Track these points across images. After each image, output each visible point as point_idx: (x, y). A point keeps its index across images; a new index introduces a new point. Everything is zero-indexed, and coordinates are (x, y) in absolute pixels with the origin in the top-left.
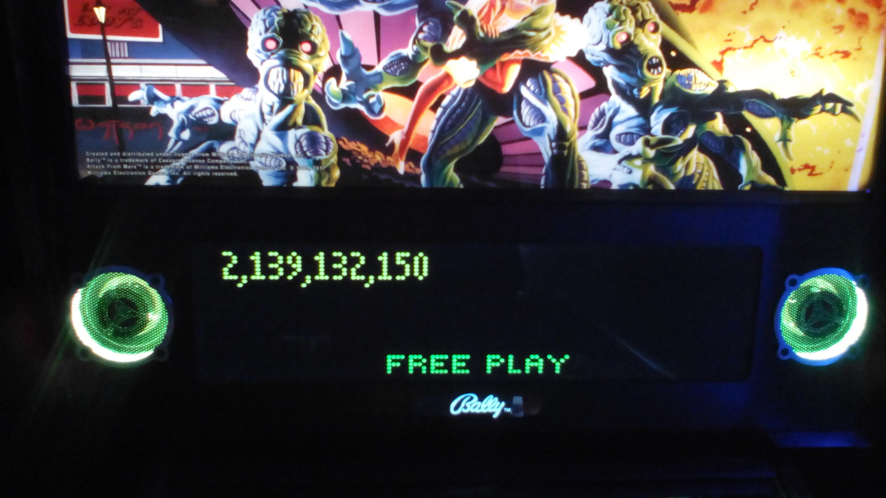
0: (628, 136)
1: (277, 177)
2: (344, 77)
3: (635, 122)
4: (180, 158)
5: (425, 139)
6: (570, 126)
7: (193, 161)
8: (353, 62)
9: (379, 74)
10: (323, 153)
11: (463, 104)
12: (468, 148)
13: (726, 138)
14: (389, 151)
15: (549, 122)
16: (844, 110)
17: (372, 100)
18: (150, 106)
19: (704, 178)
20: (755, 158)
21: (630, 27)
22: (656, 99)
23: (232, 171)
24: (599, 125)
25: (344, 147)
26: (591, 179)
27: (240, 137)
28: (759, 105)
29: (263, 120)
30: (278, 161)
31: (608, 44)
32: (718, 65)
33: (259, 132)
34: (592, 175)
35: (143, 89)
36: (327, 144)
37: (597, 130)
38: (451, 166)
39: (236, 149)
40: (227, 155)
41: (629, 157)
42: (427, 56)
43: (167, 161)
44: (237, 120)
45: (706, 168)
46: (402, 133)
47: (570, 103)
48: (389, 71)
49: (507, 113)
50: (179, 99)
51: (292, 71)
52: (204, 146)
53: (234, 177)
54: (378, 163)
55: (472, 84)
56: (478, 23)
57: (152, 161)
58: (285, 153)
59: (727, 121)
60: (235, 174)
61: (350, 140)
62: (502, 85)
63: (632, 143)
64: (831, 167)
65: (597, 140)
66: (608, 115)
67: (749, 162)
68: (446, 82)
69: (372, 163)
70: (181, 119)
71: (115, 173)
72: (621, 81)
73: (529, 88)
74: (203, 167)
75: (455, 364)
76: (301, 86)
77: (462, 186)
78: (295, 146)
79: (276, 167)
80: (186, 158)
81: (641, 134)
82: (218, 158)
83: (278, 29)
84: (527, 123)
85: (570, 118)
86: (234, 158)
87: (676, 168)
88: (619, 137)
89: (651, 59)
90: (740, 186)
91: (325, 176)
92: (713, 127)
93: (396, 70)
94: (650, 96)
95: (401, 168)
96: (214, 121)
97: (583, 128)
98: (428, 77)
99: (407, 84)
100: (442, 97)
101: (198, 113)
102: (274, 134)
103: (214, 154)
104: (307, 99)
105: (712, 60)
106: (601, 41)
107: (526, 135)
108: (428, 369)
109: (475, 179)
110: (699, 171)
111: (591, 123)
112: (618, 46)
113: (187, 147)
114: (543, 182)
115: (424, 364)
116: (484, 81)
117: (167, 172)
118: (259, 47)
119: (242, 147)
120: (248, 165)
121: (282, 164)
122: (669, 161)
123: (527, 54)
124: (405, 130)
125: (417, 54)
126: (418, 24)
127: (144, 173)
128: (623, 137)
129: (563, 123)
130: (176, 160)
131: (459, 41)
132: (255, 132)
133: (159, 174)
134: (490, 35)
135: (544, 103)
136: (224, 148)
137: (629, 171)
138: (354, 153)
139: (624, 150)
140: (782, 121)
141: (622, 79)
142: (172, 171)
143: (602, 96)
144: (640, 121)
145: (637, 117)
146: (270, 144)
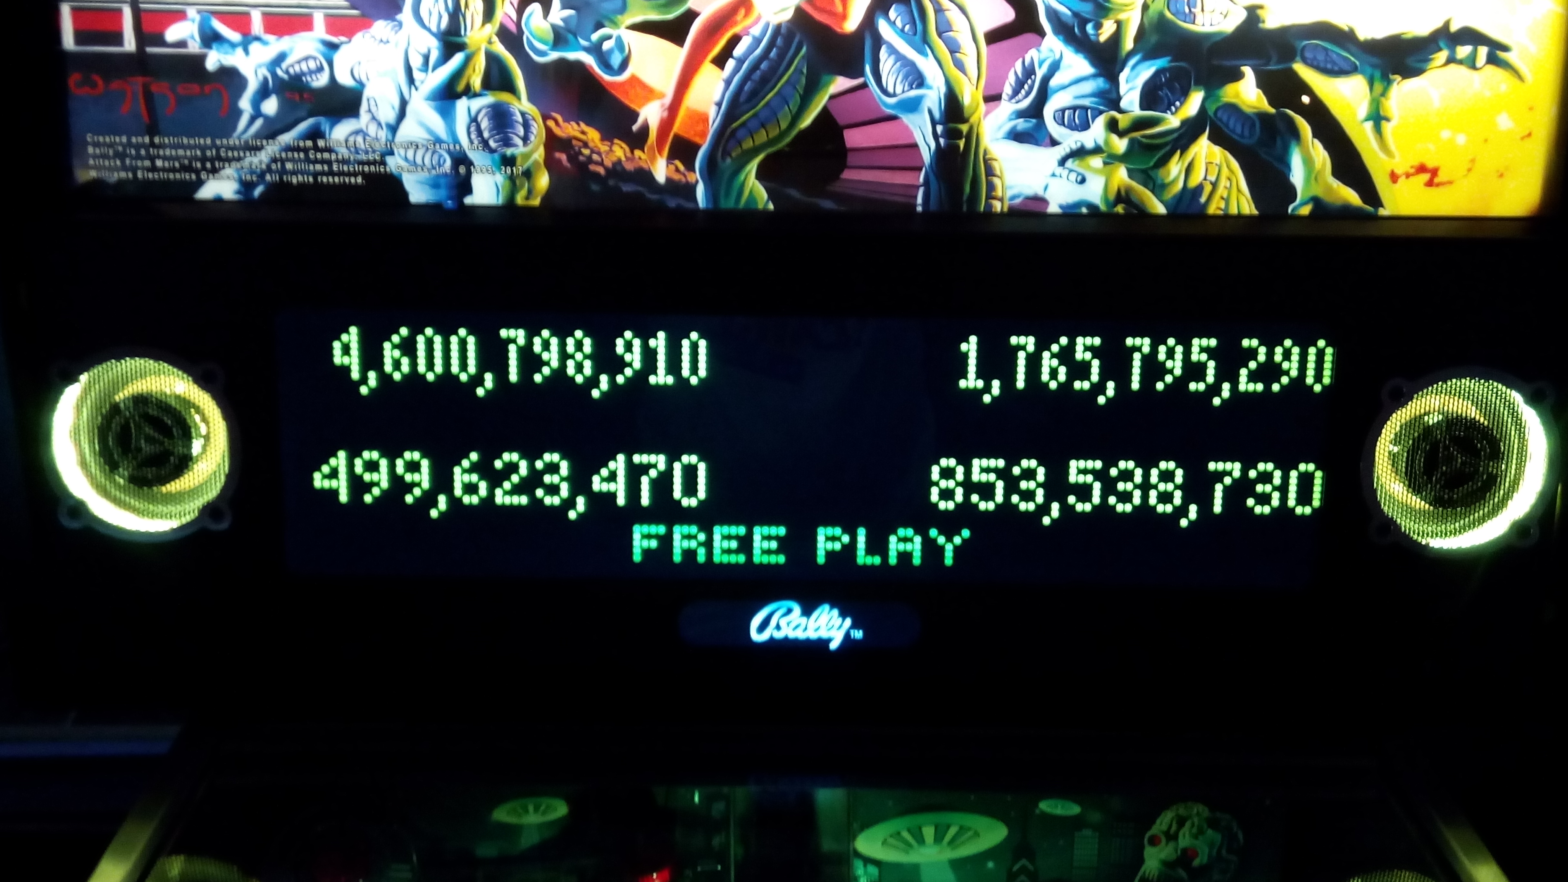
0: (1077, 114)
1: (434, 186)
2: (556, 2)
3: (1090, 87)
4: (260, 149)
5: (704, 118)
7: (284, 156)
10: (519, 142)
11: (773, 54)
12: (783, 135)
13: (1262, 116)
14: (638, 140)
16: (1493, 60)
17: (607, 46)
18: (205, 50)
19: (1221, 191)
20: (1320, 154)
22: (1128, 44)
23: (355, 174)
24: (1023, 93)
25: (557, 131)
26: (1009, 194)
27: (370, 111)
28: (1326, 49)
29: (411, 81)
30: (436, 157)
33: (404, 103)
34: (1011, 187)
35: (193, 20)
36: (526, 125)
37: (1017, 102)
38: (753, 167)
39: (361, 134)
40: (344, 145)
41: (1080, 153)
43: (235, 154)
44: (364, 80)
45: (1225, 172)
46: (663, 105)
49: (853, 69)
50: (258, 39)
52: (303, 126)
53: (356, 185)
54: (618, 163)
55: (788, 15)
57: (209, 154)
58: (450, 141)
59: (1264, 83)
60: (359, 180)
61: (566, 120)
62: (844, 17)
63: (1085, 126)
64: (1469, 170)
65: (1021, 120)
66: (1040, 73)
67: (1308, 162)
69: (608, 163)
70: (261, 77)
71: (140, 175)
72: (1064, 9)
74: (302, 166)
75: (758, 545)
76: (479, 18)
78: (469, 128)
79: (434, 168)
80: (271, 149)
81: (1102, 108)
82: (329, 150)
84: (890, 89)
86: (357, 150)
87: (1169, 174)
88: (1060, 115)
90: (1291, 208)
91: (522, 186)
92: (1237, 95)
94: (1116, 37)
95: (661, 171)
96: (321, 81)
97: (992, 98)
99: (670, 16)
101: (291, 66)
102: (429, 105)
103: (321, 143)
104: (490, 42)
108: (709, 554)
109: (794, 192)
110: (1212, 177)
111: (1008, 90)
113: (272, 130)
114: (919, 200)
115: (701, 544)
116: (810, 11)
117: (236, 175)
119: (372, 130)
120: (383, 163)
121: (445, 161)
122: (1155, 160)
124: (668, 100)
127: (194, 176)
128: (1067, 113)
130: (253, 153)
132: (397, 103)
133: (222, 178)
135: (922, 52)
136: (340, 132)
137: (1079, 178)
138: (574, 142)
139: (1070, 140)
140: (1371, 82)
141: (1064, 5)
142: (245, 174)
143: (1029, 37)
144: (1100, 83)
145: (1094, 76)
146: (423, 125)
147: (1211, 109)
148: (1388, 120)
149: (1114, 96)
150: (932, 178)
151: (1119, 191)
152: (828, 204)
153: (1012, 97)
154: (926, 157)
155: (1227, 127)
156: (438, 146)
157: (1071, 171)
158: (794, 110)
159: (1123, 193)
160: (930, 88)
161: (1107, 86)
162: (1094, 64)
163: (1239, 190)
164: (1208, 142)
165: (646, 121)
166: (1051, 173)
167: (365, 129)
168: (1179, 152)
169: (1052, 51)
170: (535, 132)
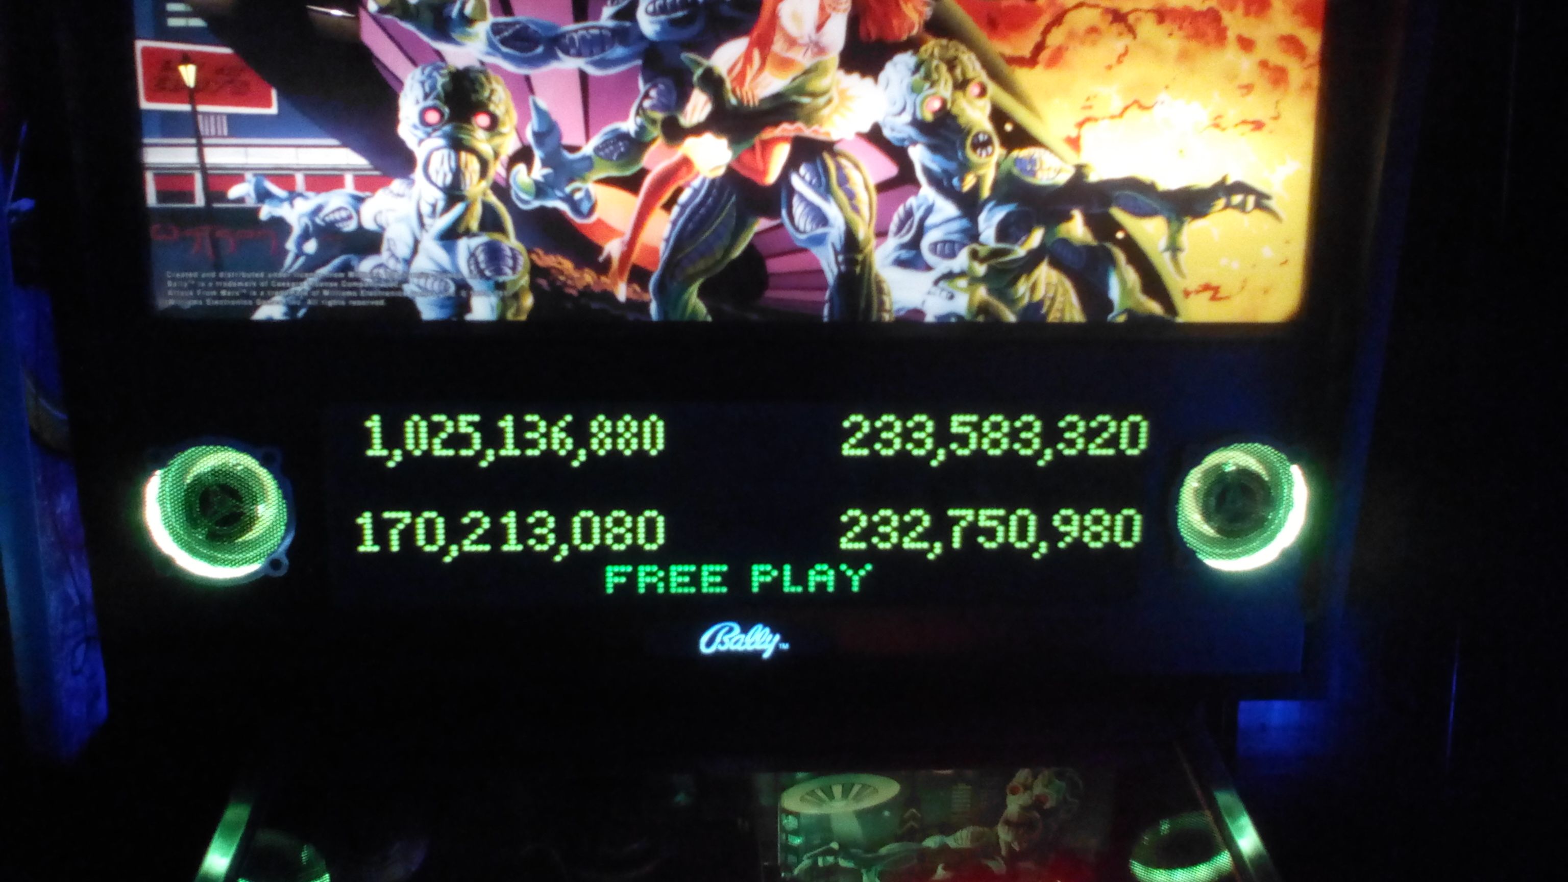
0: (947, 246)
1: (442, 306)
2: (537, 163)
4: (302, 280)
5: (654, 251)
6: (864, 231)
7: (322, 285)
8: (550, 142)
9: (588, 158)
10: (509, 271)
11: (710, 200)
12: (718, 262)
13: (1088, 248)
14: (603, 268)
15: (832, 226)
16: (1259, 206)
17: (578, 196)
18: (259, 205)
19: (1057, 305)
20: (1132, 276)
21: (945, 89)
22: (986, 192)
23: (378, 298)
24: (904, 230)
25: (540, 263)
26: (896, 307)
27: (389, 249)
28: (1135, 199)
29: (422, 225)
30: (443, 284)
31: (914, 114)
32: (1074, 143)
33: (416, 242)
34: (897, 302)
35: (249, 182)
36: (515, 258)
37: (902, 236)
38: (694, 289)
40: (369, 276)
41: (949, 276)
42: (656, 132)
43: (283, 284)
44: (385, 225)
45: (1060, 290)
46: (623, 242)
47: (864, 198)
48: (602, 153)
49: (773, 213)
50: (301, 195)
51: (464, 155)
52: (337, 262)
53: (380, 307)
54: (588, 286)
55: (721, 172)
56: (728, 85)
57: (263, 284)
58: (454, 272)
59: (1091, 221)
60: (381, 303)
61: (548, 252)
62: (764, 173)
63: (953, 255)
64: (1243, 288)
67: (1123, 282)
68: (684, 169)
69: (580, 285)
70: (303, 225)
71: (209, 302)
72: (935, 167)
73: (803, 178)
74: (337, 293)
75: (706, 579)
76: (476, 176)
77: (709, 319)
78: (468, 261)
79: (441, 292)
80: (311, 280)
81: (965, 242)
82: (357, 280)
83: (442, 94)
84: (801, 227)
85: (863, 219)
86: (379, 280)
87: (1016, 293)
88: (934, 247)
89: (977, 135)
90: (1110, 317)
92: (1068, 232)
93: (612, 153)
94: (976, 188)
95: (622, 292)
96: (350, 226)
97: (881, 234)
98: (657, 163)
99: (628, 173)
100: (679, 191)
101: (327, 215)
102: (438, 245)
103: (351, 275)
104: (484, 194)
105: (1065, 135)
106: (904, 109)
107: (800, 244)
108: (667, 587)
109: (727, 308)
110: (1051, 294)
111: (893, 227)
112: (929, 117)
113: (313, 264)
114: (826, 311)
115: (660, 579)
116: (737, 167)
117: (284, 301)
118: (415, 119)
119: (392, 264)
120: (399, 289)
122: (1007, 280)
123: (800, 129)
124: (627, 238)
125: (642, 129)
126: (642, 86)
127: (250, 303)
128: (939, 247)
129: (854, 228)
130: (297, 283)
131: (702, 110)
132: (410, 242)
133: (272, 304)
134: (745, 102)
135: (826, 199)
136: (366, 266)
137: (949, 295)
138: (553, 271)
139: (942, 266)
140: (1169, 221)
141: (935, 164)
142: (291, 300)
143: (908, 188)
144: (964, 223)
145: (959, 218)
146: (432, 259)
152: (754, 317)
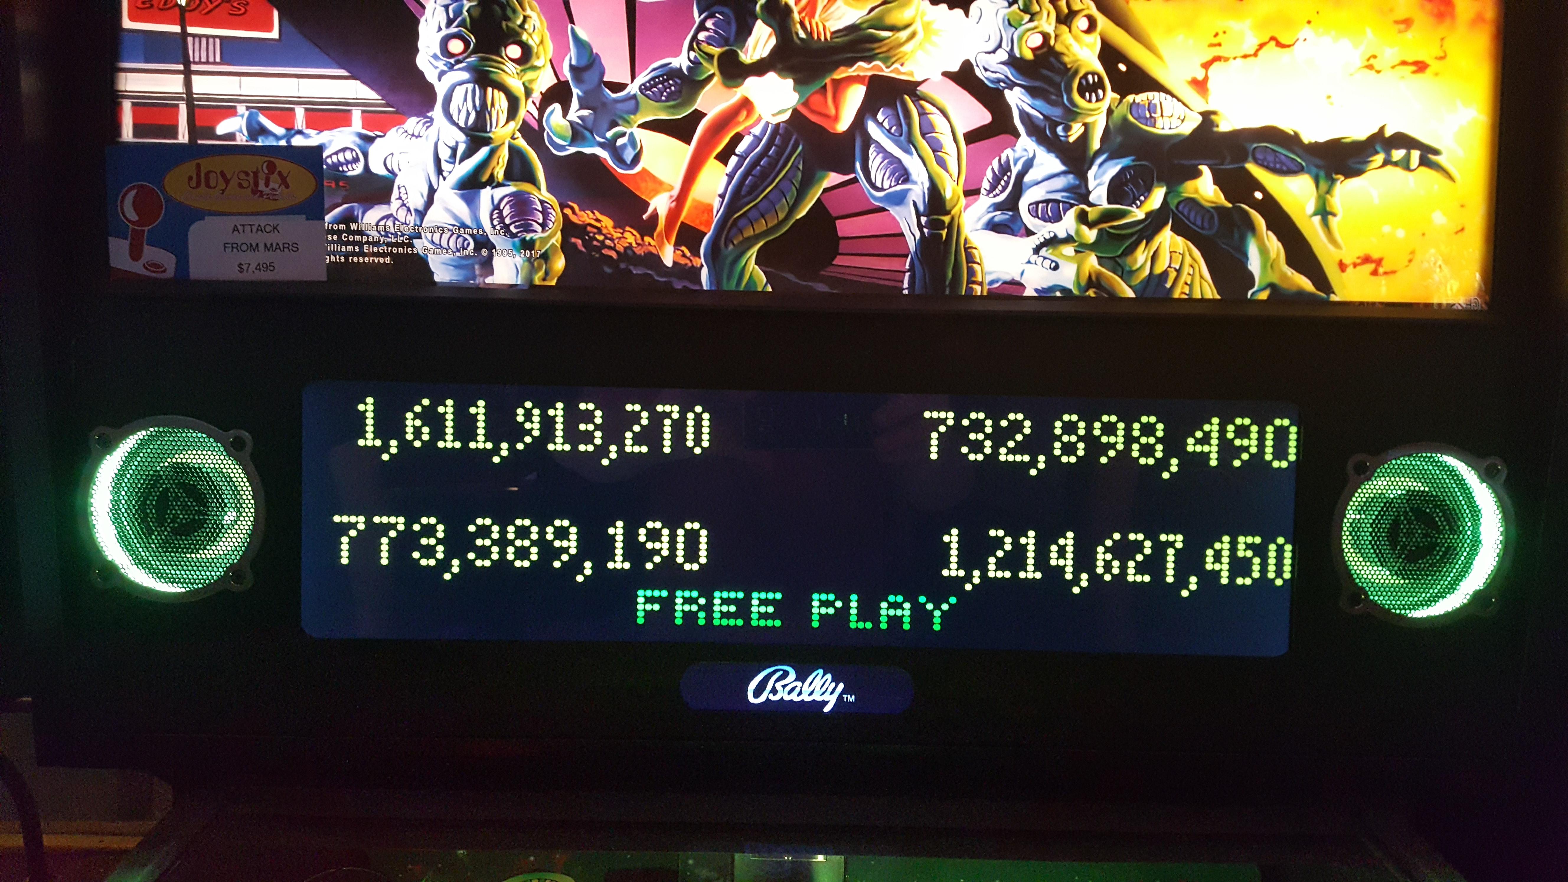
147: (1173, 203)
148: (1334, 215)
149: (1083, 191)
150: (917, 263)
151: (1090, 276)
153: (989, 192)
154: (912, 246)
155: (1188, 219)
156: (462, 230)
157: (1045, 258)
158: (791, 203)
159: (1094, 278)
160: (915, 183)
161: (1077, 182)
162: (1064, 163)
163: (1201, 277)
164: (1172, 233)
165: (655, 209)
166: (1027, 260)
167: (395, 214)
168: (1144, 242)
169: (1026, 150)
170: (553, 219)
